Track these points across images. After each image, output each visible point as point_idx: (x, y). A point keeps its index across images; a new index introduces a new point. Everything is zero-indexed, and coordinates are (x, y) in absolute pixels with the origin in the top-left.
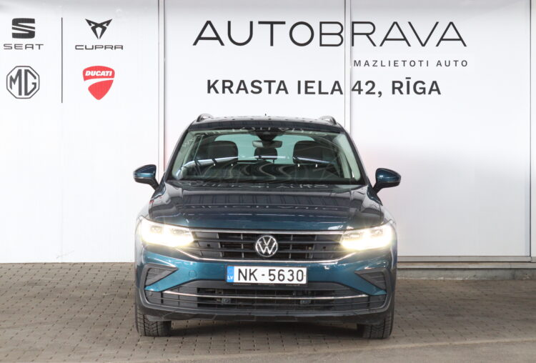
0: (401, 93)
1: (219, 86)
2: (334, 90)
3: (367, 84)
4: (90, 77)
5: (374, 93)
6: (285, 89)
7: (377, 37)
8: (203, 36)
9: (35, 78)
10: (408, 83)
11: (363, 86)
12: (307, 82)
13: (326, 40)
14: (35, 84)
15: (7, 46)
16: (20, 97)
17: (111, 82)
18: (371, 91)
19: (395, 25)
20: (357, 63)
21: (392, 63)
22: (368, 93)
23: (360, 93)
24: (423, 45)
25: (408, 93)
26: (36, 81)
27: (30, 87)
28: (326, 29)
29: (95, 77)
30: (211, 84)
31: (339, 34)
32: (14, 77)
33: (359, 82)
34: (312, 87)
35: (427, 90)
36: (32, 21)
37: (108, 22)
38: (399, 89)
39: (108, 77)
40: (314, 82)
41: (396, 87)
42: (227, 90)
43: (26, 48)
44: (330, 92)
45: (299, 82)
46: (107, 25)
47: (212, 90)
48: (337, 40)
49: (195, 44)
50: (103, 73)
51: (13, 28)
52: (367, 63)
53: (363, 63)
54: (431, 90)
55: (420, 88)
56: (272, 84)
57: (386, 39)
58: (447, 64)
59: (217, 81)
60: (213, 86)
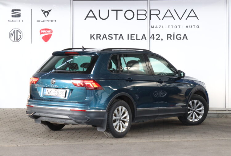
0: (171, 39)
1: (95, 36)
2: (142, 38)
3: (156, 35)
4: (43, 33)
5: (159, 39)
6: (122, 38)
7: (161, 16)
8: (88, 16)
9: (21, 33)
10: (174, 35)
11: (155, 36)
12: (131, 35)
13: (139, 17)
14: (20, 36)
15: (10, 21)
16: (15, 41)
17: (51, 35)
18: (158, 39)
19: (169, 11)
20: (152, 27)
21: (167, 27)
22: (157, 39)
23: (153, 39)
24: (180, 19)
25: (174, 39)
26: (21, 35)
27: (19, 37)
28: (139, 12)
29: (45, 33)
30: (92, 36)
31: (145, 15)
32: (12, 33)
33: (153, 35)
34: (133, 37)
35: (182, 38)
36: (20, 10)
37: (50, 11)
38: (170, 37)
39: (50, 33)
40: (134, 35)
41: (169, 37)
42: (98, 38)
43: (17, 21)
44: (141, 39)
45: (128, 35)
46: (50, 12)
47: (92, 38)
48: (144, 17)
49: (85, 19)
50: (48, 31)
51: (12, 13)
52: (156, 27)
53: (155, 27)
54: (184, 38)
55: (179, 37)
56: (117, 35)
57: (164, 17)
58: (191, 27)
59: (94, 34)
60: (93, 36)
